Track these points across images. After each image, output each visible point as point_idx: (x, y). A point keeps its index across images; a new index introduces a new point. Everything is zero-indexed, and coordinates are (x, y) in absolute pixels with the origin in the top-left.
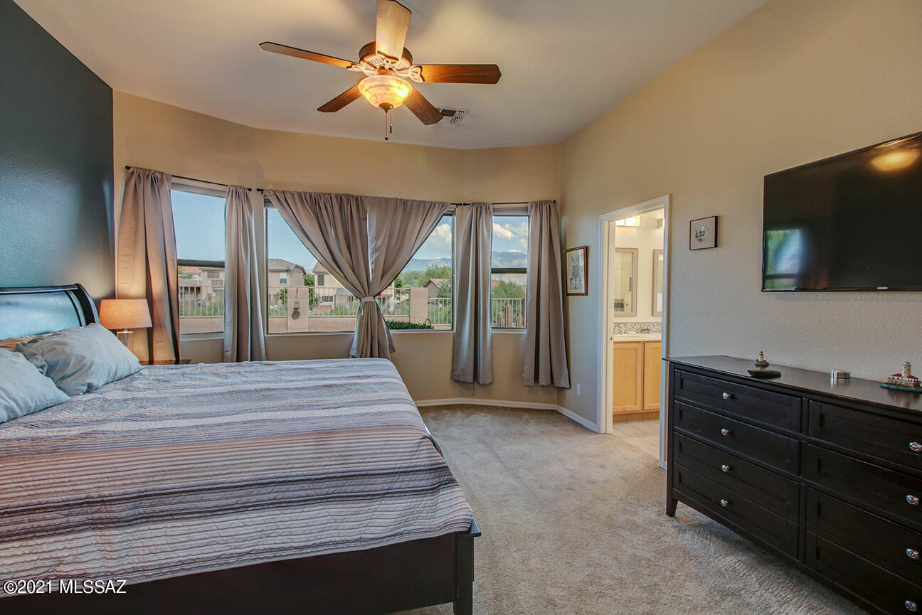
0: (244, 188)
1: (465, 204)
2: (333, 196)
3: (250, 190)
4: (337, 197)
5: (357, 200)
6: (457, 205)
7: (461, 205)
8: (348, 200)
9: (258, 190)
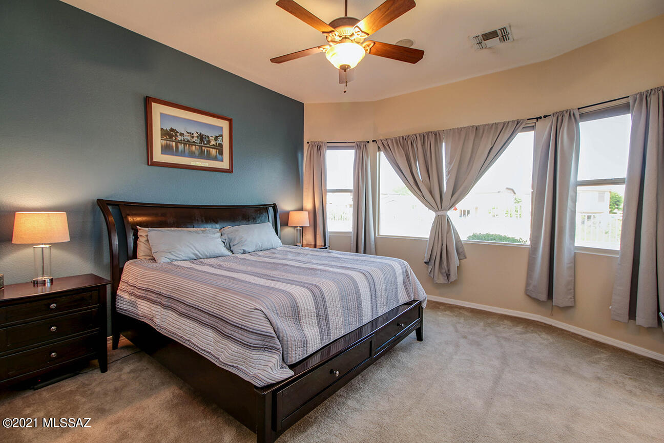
0: (364, 142)
1: (545, 117)
2: (418, 136)
3: (368, 142)
4: (420, 136)
5: (436, 135)
6: (537, 119)
7: (540, 118)
8: (428, 136)
9: (373, 141)
